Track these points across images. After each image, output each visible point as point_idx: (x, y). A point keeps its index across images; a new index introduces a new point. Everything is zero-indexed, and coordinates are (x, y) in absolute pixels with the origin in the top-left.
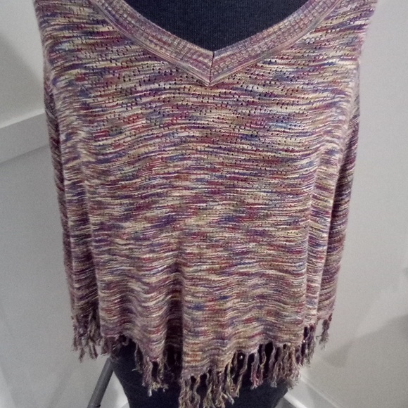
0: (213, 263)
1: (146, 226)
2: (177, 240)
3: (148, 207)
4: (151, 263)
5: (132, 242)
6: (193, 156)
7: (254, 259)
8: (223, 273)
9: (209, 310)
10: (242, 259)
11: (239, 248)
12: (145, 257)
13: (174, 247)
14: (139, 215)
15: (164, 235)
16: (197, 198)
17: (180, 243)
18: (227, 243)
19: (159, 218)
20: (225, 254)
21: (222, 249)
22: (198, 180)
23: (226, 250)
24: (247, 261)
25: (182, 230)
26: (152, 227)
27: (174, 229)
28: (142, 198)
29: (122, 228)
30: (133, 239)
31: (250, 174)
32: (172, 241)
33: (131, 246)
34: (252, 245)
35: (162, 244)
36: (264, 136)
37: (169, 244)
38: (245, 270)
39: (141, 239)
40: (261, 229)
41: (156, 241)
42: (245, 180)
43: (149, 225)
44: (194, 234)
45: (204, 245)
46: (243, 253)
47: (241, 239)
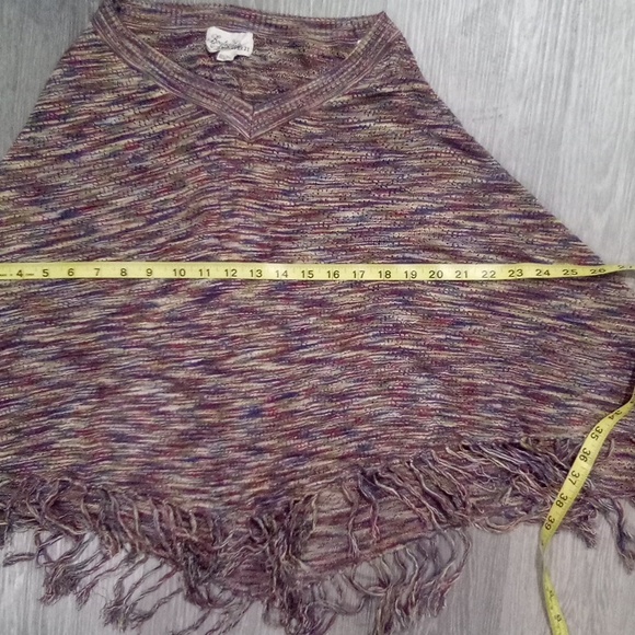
0: (267, 347)
1: (187, 300)
2: (219, 322)
5: (163, 324)
7: (317, 338)
10: (302, 340)
11: (297, 325)
12: (177, 342)
15: (207, 313)
17: (223, 326)
18: (282, 318)
19: (203, 290)
20: (281, 333)
21: (275, 327)
23: (282, 328)
24: (310, 342)
25: (227, 306)
26: (193, 302)
27: (217, 306)
29: (156, 305)
30: (166, 319)
31: (293, 233)
32: (214, 323)
33: (161, 331)
34: (313, 319)
35: (202, 326)
36: (299, 191)
37: (209, 327)
38: (311, 355)
39: (177, 319)
40: (319, 297)
41: (196, 321)
42: (289, 239)
43: (191, 299)
44: (241, 310)
45: (252, 322)
46: (303, 331)
47: (299, 312)
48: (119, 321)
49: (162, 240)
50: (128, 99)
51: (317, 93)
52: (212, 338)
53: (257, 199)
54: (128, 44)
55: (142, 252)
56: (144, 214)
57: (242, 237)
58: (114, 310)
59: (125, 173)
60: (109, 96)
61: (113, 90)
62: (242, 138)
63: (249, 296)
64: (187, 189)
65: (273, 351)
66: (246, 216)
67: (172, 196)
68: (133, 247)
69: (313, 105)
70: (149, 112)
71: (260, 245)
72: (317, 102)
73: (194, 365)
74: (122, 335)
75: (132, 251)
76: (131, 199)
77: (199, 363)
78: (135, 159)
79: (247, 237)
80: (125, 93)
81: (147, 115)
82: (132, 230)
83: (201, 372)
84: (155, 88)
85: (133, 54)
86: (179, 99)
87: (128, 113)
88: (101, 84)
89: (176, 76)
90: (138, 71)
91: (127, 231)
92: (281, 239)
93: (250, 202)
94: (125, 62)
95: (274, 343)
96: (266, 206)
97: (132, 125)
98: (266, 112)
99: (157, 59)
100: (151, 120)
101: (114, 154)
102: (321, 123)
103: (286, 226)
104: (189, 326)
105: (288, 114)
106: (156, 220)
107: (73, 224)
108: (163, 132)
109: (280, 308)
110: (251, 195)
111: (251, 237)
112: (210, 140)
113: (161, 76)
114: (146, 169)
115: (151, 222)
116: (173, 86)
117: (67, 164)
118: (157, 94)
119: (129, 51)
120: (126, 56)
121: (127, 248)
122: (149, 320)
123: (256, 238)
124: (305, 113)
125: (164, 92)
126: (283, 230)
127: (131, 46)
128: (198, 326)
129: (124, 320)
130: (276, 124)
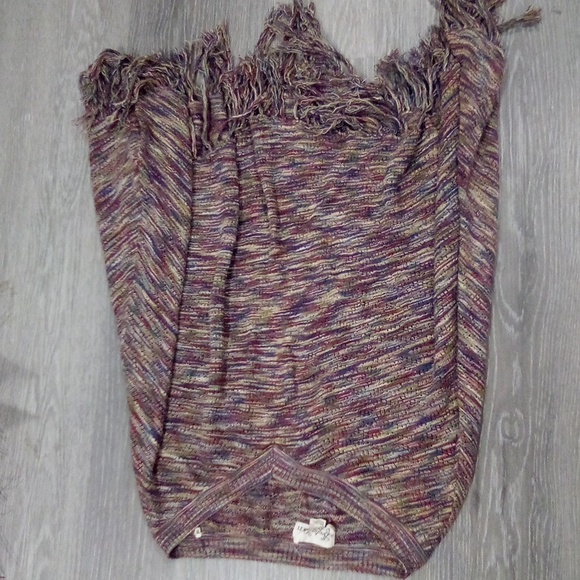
0: (252, 264)
1: (318, 301)
2: (289, 284)
3: (315, 323)
4: (312, 256)
5: (332, 277)
6: (277, 380)
8: (243, 254)
9: (256, 206)
13: (290, 275)
14: (326, 312)
16: (271, 335)
17: (285, 281)
18: (240, 289)
19: (306, 310)
20: (241, 276)
21: (246, 282)
22: (272, 355)
25: (284, 298)
26: (313, 299)
28: (319, 333)
29: (342, 293)
30: (331, 281)
32: (293, 283)
33: (333, 272)
35: (303, 279)
37: (297, 279)
39: (323, 283)
41: (308, 283)
43: (316, 301)
44: (271, 295)
45: (262, 284)
48: (368, 277)
49: (341, 352)
50: (379, 475)
51: (220, 494)
52: (292, 270)
53: (264, 394)
54: (383, 526)
55: (358, 340)
56: (359, 374)
57: (276, 358)
58: (374, 285)
59: (378, 409)
60: (398, 475)
61: (394, 482)
62: (280, 447)
63: (266, 309)
64: (324, 396)
65: (248, 262)
66: (273, 377)
67: (336, 390)
68: (367, 344)
69: (223, 484)
70: (360, 462)
71: (261, 353)
72: (220, 487)
73: (301, 246)
74: (363, 265)
75: (366, 341)
76: (371, 387)
77: (298, 247)
78: (370, 423)
79: (272, 359)
80: (383, 480)
81: (362, 460)
82: (368, 360)
83: (295, 241)
84: (357, 484)
85: (378, 517)
86: (336, 474)
87: (380, 462)
88: (406, 487)
89: (338, 495)
90: (372, 500)
91: (373, 359)
92: (244, 359)
93: (271, 390)
94: (385, 509)
95: (247, 268)
96: (258, 388)
97: (375, 451)
98: (262, 474)
99: (355, 510)
100: (358, 455)
101: (390, 425)
102: (215, 468)
103: (240, 371)
104: (313, 278)
105: (243, 474)
106: (349, 369)
107: (420, 359)
108: (347, 445)
109: (242, 299)
110: (270, 397)
111: (268, 359)
112: (307, 442)
113: (351, 495)
114: (360, 413)
115: (353, 368)
116: (340, 486)
117: (428, 412)
118: (354, 479)
119: (382, 519)
120: (385, 515)
121: (372, 343)
122: (344, 280)
123: (263, 358)
124: (230, 475)
125: (349, 480)
126: (242, 367)
127: (380, 523)
128: (305, 278)
129: (364, 278)
130: (252, 463)
